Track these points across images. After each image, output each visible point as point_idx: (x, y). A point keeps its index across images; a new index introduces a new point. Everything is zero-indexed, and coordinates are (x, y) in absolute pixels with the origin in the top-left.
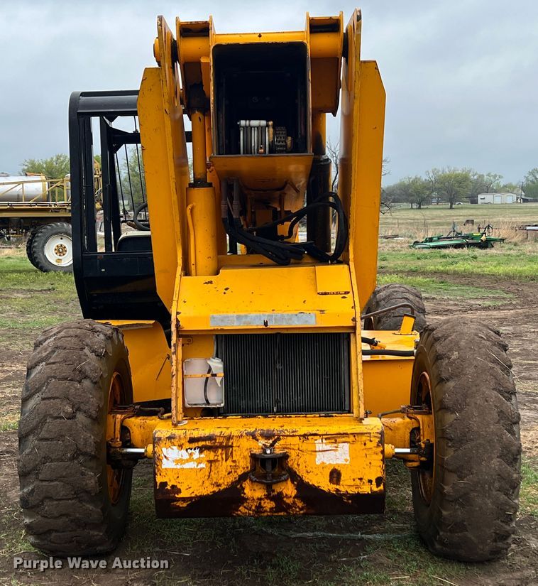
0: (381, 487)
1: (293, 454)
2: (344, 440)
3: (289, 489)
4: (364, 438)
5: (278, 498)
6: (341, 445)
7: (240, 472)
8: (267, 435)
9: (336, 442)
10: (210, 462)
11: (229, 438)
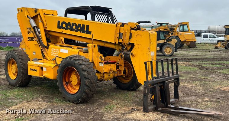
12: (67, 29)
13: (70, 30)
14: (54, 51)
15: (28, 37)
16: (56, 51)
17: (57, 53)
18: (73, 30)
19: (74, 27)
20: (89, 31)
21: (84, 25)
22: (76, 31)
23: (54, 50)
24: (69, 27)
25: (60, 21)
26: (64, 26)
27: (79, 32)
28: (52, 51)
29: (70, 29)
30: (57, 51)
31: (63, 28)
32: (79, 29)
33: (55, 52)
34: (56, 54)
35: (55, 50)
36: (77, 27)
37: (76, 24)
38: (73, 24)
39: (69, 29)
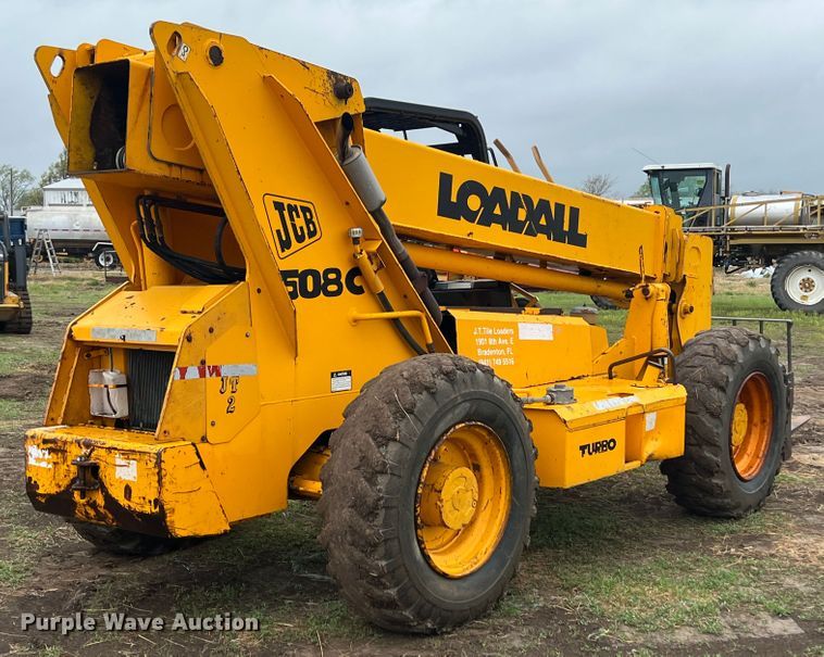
0: (158, 509)
1: (102, 465)
2: (134, 457)
3: (100, 500)
4: (147, 457)
5: (94, 505)
6: (132, 462)
7: (72, 476)
8: (88, 445)
9: (128, 459)
10: (55, 463)
11: (65, 443)
12: (487, 220)
13: (504, 228)
14: (492, 341)
15: (285, 274)
16: (497, 337)
17: (504, 347)
18: (516, 227)
19: (522, 214)
20: (579, 232)
21: (560, 208)
22: (530, 233)
23: (488, 336)
24: (497, 211)
25: (451, 177)
26: (474, 203)
27: (542, 237)
28: (481, 341)
29: (501, 220)
30: (503, 337)
31: (471, 216)
32: (543, 222)
33: (493, 347)
34: (501, 357)
35: (493, 336)
36: (533, 215)
37: (528, 200)
38: (514, 194)
39: (497, 219)
